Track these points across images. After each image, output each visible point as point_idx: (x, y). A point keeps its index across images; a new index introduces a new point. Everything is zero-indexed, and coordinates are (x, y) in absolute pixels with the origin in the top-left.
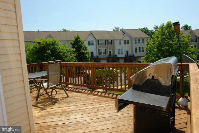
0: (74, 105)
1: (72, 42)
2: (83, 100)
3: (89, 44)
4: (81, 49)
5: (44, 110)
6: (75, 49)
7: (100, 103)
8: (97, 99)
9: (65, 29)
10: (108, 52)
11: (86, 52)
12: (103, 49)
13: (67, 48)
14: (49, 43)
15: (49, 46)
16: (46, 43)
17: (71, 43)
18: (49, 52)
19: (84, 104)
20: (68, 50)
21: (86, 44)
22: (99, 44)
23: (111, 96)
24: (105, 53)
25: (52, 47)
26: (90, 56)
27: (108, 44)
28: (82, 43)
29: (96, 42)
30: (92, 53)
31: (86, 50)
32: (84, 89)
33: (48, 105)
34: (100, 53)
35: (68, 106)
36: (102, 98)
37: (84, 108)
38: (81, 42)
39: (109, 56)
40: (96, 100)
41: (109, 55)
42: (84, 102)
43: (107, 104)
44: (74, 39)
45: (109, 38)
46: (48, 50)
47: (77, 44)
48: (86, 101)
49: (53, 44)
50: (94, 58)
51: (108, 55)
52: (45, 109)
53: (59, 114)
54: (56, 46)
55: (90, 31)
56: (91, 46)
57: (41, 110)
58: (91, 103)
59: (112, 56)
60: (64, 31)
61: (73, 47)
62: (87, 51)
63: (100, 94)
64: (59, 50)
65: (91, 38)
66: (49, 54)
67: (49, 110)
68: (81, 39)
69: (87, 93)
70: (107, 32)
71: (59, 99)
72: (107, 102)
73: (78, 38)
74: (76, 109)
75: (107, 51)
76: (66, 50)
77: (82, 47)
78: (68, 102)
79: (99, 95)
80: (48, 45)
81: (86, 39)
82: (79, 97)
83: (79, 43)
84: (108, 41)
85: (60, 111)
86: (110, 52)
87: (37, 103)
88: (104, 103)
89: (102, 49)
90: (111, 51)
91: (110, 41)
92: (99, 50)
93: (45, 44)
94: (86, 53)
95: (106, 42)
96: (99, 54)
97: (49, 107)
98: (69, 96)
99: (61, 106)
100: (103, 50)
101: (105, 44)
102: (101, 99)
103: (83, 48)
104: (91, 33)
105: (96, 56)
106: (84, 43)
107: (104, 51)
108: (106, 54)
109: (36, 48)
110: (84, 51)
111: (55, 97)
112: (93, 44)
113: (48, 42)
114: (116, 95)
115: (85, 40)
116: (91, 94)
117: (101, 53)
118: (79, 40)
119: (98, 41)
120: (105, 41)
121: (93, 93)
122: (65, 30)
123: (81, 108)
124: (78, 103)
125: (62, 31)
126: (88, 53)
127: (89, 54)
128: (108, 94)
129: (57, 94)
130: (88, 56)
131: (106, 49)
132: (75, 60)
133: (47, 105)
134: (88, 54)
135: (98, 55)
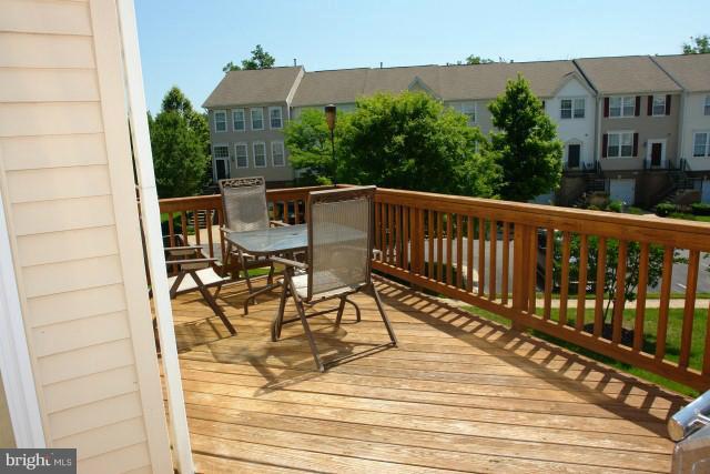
0: (399, 394)
1: (495, 105)
2: (450, 379)
3: (566, 114)
4: (528, 134)
5: (275, 393)
6: (504, 133)
7: (522, 416)
8: (515, 388)
9: (475, 57)
10: (645, 145)
11: (546, 144)
12: (625, 137)
13: (467, 129)
14: (405, 110)
15: (404, 120)
16: (394, 108)
17: (491, 108)
18: (399, 139)
19: (447, 400)
20: (472, 135)
21: (552, 113)
22: (606, 114)
23: (593, 386)
24: (633, 150)
25: (411, 124)
26: (564, 160)
27: (650, 113)
28: (534, 110)
29: (597, 105)
30: (574, 150)
31: (549, 136)
32: (477, 319)
33: (299, 370)
34: (608, 150)
35: (372, 393)
36: (541, 384)
37: (434, 425)
38: (530, 104)
39: (648, 166)
40: (509, 394)
41: (649, 159)
42: (449, 387)
43: (557, 429)
44: (502, 95)
45: (658, 86)
46: (398, 134)
47: (515, 112)
48: (462, 389)
49: (417, 113)
50: (581, 168)
51: (645, 162)
52: (280, 388)
53: (317, 428)
54: (427, 120)
55: (573, 61)
56: (573, 122)
57: (264, 388)
58: (479, 402)
59: (663, 165)
60: (474, 62)
61: (500, 124)
62: (554, 141)
63: (539, 362)
64: (433, 134)
65: (574, 91)
66: (400, 148)
67: (292, 394)
68: (533, 94)
69: (484, 339)
70: (654, 61)
71: (356, 350)
72: (556, 420)
73: (520, 91)
74: (397, 422)
75: (640, 143)
76: (466, 133)
77: (534, 124)
78: (379, 373)
79: (533, 364)
80: (397, 116)
81: (555, 93)
82: (438, 357)
83: (523, 108)
84: (651, 98)
85: (326, 413)
86: (657, 148)
87: (271, 351)
88: (543, 423)
89: (620, 133)
90: (664, 142)
91: (660, 100)
92: (605, 137)
93: (387, 111)
94: (550, 150)
95: (643, 104)
96: (604, 155)
97: (297, 382)
98: (401, 341)
99: (346, 388)
100: (622, 138)
101: (637, 113)
102: (534, 393)
103: (536, 128)
104: (577, 68)
105: (592, 162)
106: (543, 107)
107: (629, 142)
108: (635, 155)
109: (360, 127)
110: (541, 139)
111: (346, 333)
112: (580, 115)
113: (399, 107)
114: (622, 386)
115: (551, 98)
116: (501, 348)
117: (614, 151)
118: (524, 95)
119: (607, 101)
120: (638, 99)
121: (509, 346)
122: (478, 59)
123: (421, 424)
124: (419, 387)
125: (466, 63)
126: (557, 147)
127: (560, 153)
128: (582, 367)
129: (359, 320)
130: (553, 161)
131: (636, 136)
132: (496, 176)
133: (296, 368)
134: (555, 153)
135: (599, 157)
